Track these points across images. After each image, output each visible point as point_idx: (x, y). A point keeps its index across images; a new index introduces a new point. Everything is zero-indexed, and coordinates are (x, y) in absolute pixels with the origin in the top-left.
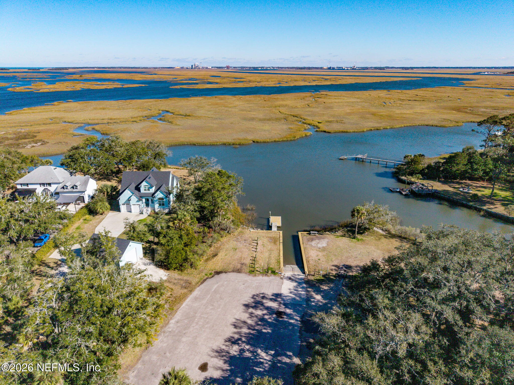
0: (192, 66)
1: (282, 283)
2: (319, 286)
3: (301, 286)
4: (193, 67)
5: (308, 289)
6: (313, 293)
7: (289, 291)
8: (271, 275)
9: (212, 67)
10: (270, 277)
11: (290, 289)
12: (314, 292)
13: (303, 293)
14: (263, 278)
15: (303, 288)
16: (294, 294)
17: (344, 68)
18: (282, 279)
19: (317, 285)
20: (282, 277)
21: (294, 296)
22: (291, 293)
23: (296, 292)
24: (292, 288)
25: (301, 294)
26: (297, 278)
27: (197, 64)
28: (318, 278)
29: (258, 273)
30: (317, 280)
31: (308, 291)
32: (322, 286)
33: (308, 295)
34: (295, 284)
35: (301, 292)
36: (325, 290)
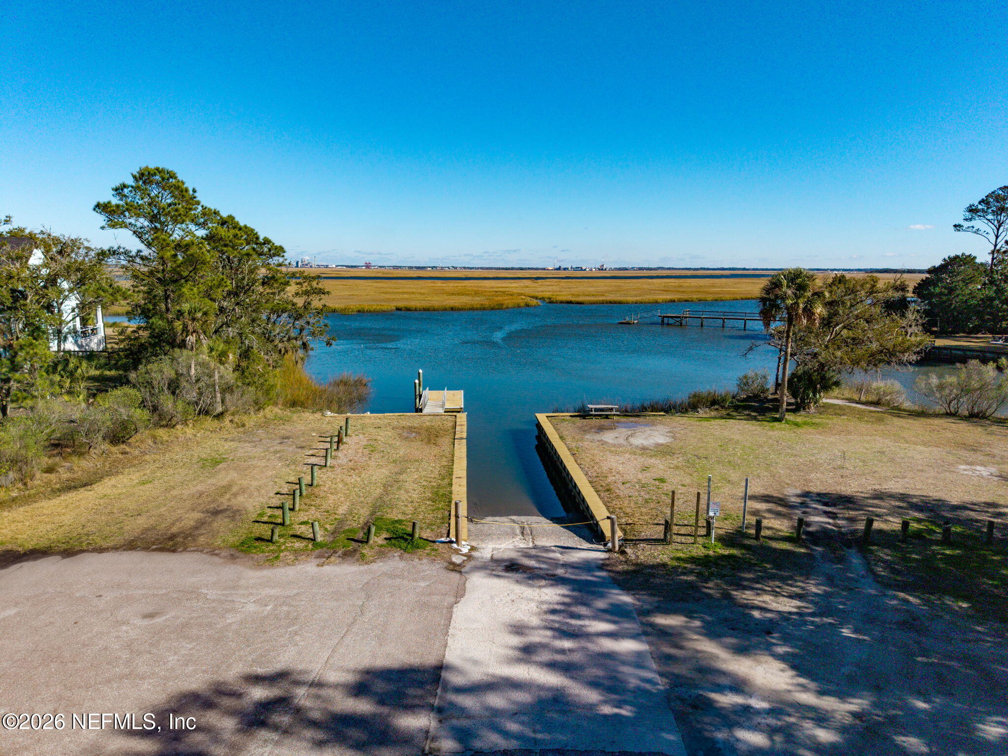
0: (297, 263)
1: (460, 593)
2: (727, 596)
3: (601, 604)
4: (300, 264)
5: (662, 620)
6: (708, 647)
7: (516, 641)
8: (381, 554)
9: (337, 266)
10: (375, 566)
11: (518, 629)
12: (711, 632)
13: (627, 646)
14: (326, 568)
15: (616, 612)
16: (552, 666)
17: (584, 268)
18: (455, 568)
19: (711, 588)
20: (456, 559)
21: (552, 679)
22: (527, 652)
23: (567, 644)
24: (535, 621)
25: (610, 656)
26: (556, 564)
27: (307, 258)
28: (698, 551)
29: (298, 544)
30: (693, 560)
31: (664, 633)
32: (747, 596)
33: (669, 658)
34: (552, 594)
35: (609, 645)
36: (785, 617)
